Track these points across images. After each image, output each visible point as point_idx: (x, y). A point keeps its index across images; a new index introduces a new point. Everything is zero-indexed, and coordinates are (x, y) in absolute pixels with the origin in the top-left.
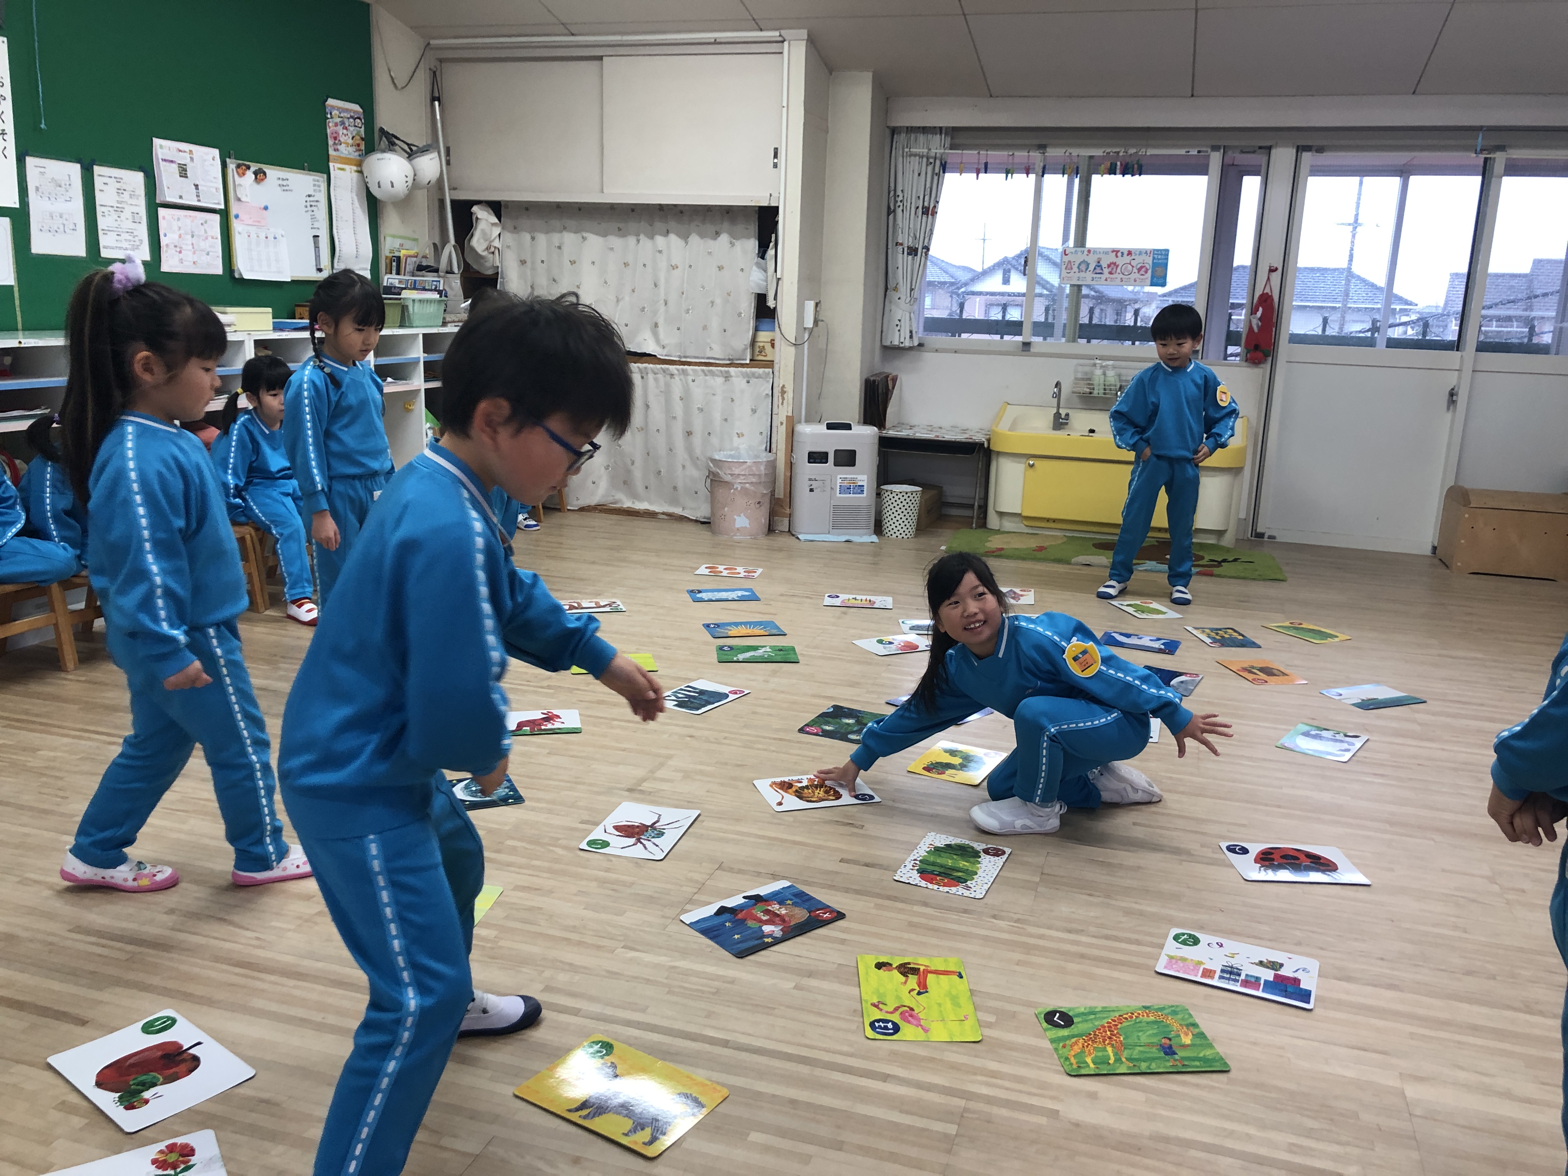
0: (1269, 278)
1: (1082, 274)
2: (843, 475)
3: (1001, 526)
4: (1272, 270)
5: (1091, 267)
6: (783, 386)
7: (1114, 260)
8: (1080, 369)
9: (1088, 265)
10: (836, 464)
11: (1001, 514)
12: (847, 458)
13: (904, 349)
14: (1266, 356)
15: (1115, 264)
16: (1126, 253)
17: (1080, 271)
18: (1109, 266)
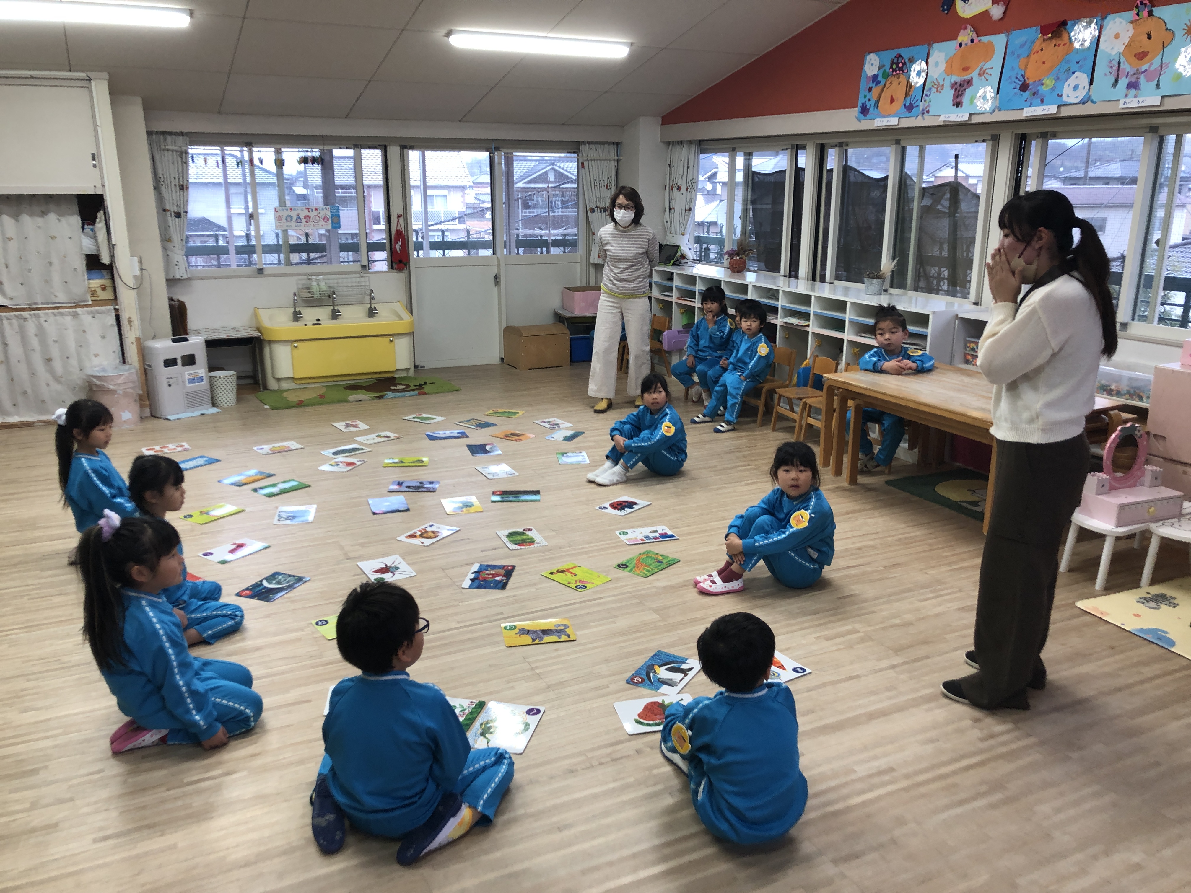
0: (398, 221)
1: (289, 224)
2: (188, 372)
3: (279, 387)
4: (399, 216)
5: (294, 219)
6: (130, 318)
7: (308, 214)
8: (300, 282)
9: (291, 217)
10: (184, 365)
11: (279, 380)
12: (189, 360)
13: (184, 279)
14: (405, 265)
15: (308, 216)
16: (314, 209)
17: (287, 221)
18: (305, 218)
